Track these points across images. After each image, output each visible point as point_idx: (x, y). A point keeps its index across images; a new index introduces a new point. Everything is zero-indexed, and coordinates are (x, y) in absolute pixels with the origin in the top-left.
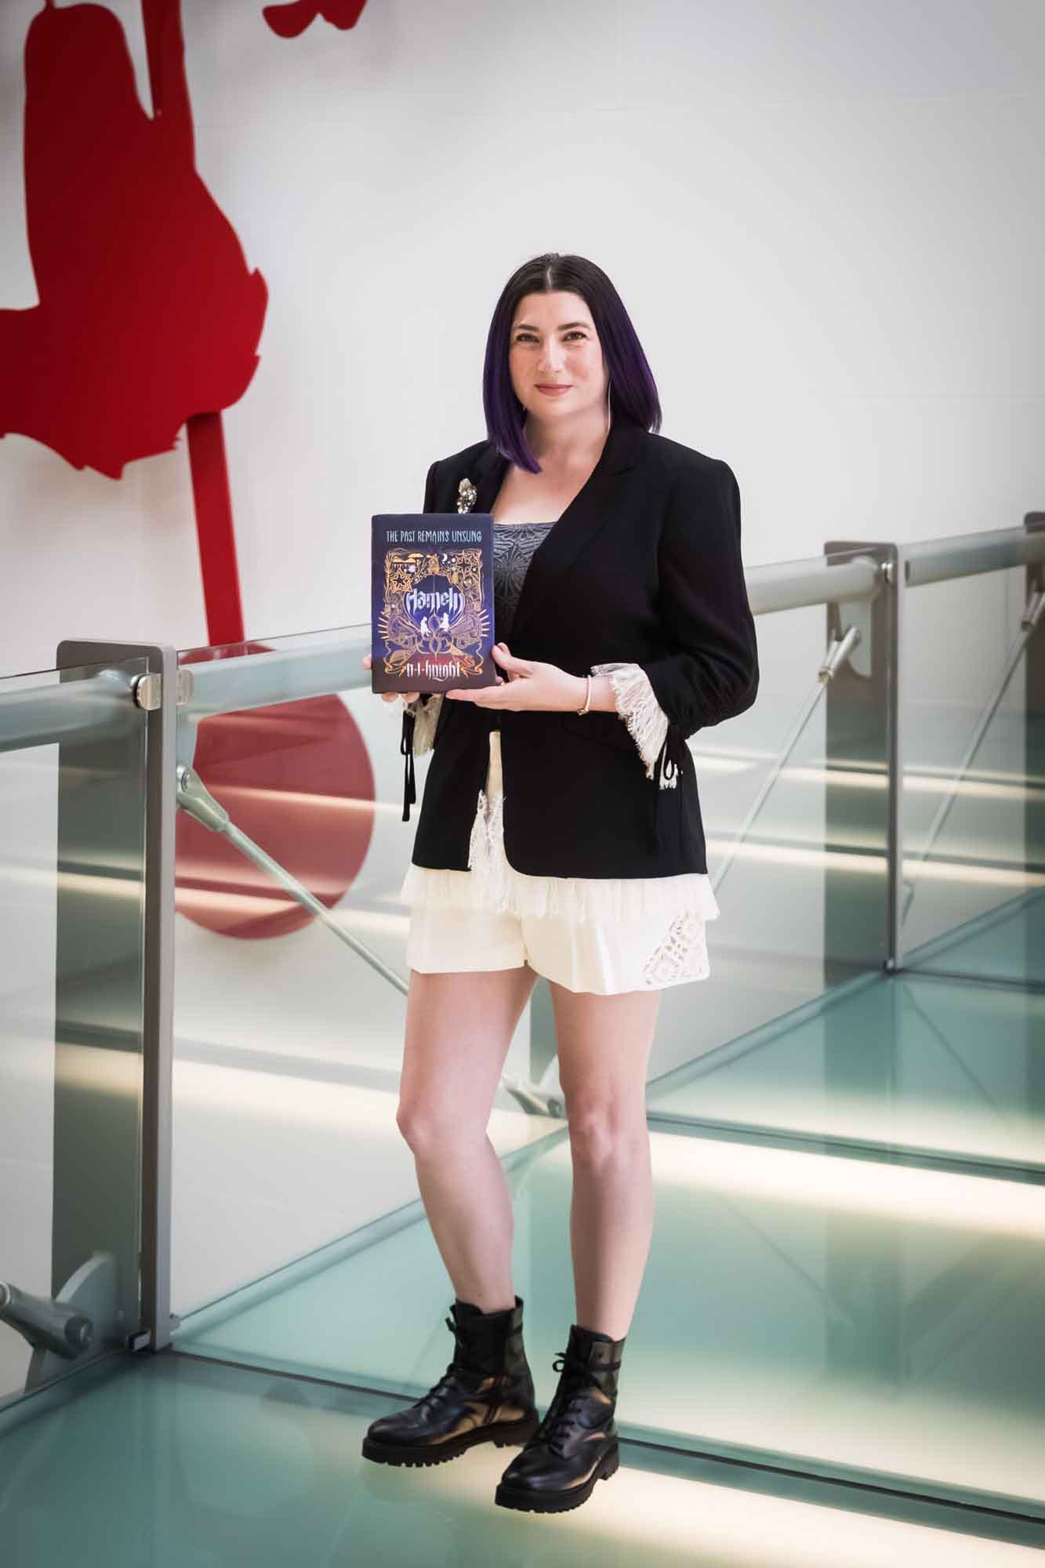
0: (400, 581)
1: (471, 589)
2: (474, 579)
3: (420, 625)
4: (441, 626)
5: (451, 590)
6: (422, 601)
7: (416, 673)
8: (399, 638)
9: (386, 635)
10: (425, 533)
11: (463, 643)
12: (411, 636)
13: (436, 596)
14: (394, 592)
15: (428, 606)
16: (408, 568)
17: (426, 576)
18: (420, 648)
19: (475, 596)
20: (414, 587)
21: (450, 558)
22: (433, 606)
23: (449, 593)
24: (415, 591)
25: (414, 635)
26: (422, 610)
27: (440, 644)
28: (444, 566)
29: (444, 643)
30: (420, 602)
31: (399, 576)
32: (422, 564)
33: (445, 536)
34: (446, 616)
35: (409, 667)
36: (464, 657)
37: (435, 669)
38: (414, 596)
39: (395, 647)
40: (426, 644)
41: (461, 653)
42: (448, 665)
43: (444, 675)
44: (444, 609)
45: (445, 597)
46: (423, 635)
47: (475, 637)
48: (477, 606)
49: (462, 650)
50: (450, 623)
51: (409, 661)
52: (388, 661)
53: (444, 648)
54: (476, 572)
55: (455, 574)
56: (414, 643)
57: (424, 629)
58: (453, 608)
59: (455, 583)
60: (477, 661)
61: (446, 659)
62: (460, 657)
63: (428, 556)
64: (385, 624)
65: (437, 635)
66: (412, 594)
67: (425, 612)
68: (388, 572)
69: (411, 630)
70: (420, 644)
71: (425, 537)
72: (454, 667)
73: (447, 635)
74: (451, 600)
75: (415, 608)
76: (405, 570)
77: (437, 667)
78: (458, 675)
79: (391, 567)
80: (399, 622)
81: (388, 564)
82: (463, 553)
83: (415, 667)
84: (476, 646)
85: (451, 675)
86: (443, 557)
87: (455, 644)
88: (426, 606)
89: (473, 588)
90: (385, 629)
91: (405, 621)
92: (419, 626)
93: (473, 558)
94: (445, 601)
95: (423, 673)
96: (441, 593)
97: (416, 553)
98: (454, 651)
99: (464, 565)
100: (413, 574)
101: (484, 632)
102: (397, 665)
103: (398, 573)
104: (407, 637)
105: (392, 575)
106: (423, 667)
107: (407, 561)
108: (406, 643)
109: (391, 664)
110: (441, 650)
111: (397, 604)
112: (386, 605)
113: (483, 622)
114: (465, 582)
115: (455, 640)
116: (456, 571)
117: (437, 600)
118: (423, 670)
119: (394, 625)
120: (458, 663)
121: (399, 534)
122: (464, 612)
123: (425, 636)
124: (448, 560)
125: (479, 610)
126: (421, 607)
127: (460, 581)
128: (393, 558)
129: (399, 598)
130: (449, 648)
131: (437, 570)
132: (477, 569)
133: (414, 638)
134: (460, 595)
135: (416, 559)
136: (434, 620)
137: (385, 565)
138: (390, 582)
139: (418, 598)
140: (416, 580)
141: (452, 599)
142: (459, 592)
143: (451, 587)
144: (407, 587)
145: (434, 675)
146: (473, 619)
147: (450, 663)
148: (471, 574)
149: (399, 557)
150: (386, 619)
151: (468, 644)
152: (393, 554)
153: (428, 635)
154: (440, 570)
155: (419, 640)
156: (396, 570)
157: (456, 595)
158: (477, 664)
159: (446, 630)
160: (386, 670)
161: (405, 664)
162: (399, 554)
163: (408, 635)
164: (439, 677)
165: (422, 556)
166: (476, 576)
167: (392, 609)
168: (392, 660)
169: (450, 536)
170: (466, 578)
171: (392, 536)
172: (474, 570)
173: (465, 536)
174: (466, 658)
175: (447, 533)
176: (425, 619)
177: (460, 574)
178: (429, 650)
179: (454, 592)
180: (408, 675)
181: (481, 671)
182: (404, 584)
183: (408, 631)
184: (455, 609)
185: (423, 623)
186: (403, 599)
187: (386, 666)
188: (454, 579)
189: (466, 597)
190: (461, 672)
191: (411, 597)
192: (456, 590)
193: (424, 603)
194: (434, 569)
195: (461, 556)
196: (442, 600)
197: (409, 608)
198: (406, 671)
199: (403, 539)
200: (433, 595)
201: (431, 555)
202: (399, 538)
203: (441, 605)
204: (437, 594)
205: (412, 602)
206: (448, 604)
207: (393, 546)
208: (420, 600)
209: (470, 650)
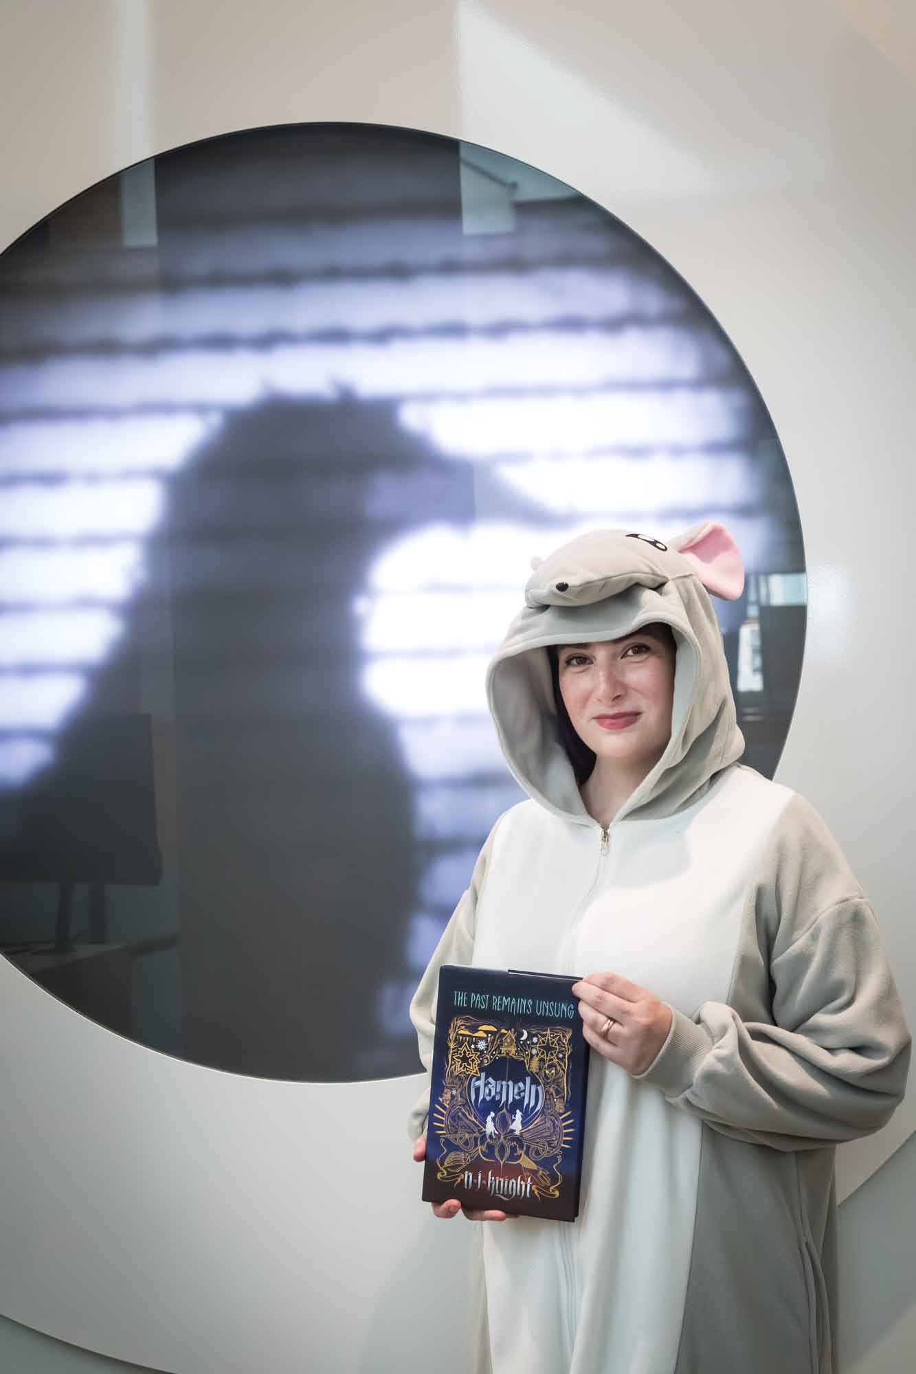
0: (465, 1059)
1: (554, 1081)
2: (558, 1068)
3: (486, 1123)
4: (512, 1127)
5: (528, 1080)
6: (490, 1090)
7: (475, 1184)
8: (458, 1135)
9: (442, 1129)
10: (501, 999)
11: (537, 1153)
12: (475, 1135)
13: (508, 1086)
14: (456, 1074)
15: (497, 1098)
16: (476, 1043)
17: (498, 1056)
18: (482, 1151)
19: (558, 1092)
20: (481, 1070)
21: (530, 1036)
22: (504, 1099)
23: (525, 1084)
24: (483, 1075)
25: (477, 1134)
26: (490, 1101)
27: (508, 1152)
28: (522, 1047)
29: (513, 1149)
30: (487, 1091)
31: (465, 1052)
32: (494, 1040)
33: (527, 1004)
34: (519, 1114)
35: (468, 1177)
36: (537, 1172)
37: (500, 1182)
38: (481, 1083)
39: (452, 1147)
40: (490, 1147)
41: (534, 1167)
42: (517, 1180)
43: (510, 1193)
44: (518, 1104)
45: (519, 1088)
46: (488, 1136)
47: (554, 1148)
48: (560, 1106)
49: (535, 1162)
50: (524, 1124)
51: (468, 1168)
52: (442, 1164)
53: (515, 1157)
54: (562, 1059)
55: (536, 1059)
56: (476, 1145)
57: (490, 1127)
58: (528, 1104)
59: (534, 1070)
60: (554, 1179)
61: (515, 1172)
62: (534, 1172)
63: (503, 1031)
64: (442, 1115)
65: (505, 1138)
66: (479, 1079)
67: (492, 1105)
68: (452, 1045)
69: (472, 1126)
70: (484, 1148)
71: (501, 1005)
72: (522, 1183)
73: (518, 1140)
74: (527, 1091)
75: (481, 1098)
76: (473, 1046)
77: (502, 1180)
78: (528, 1195)
79: (455, 1040)
80: (460, 1114)
81: (452, 1036)
82: (549, 1032)
83: (475, 1177)
84: (553, 1159)
85: (518, 1194)
86: (522, 1034)
87: (527, 1153)
88: (494, 1097)
89: (556, 1081)
90: (441, 1122)
91: (467, 1114)
92: (484, 1123)
93: (560, 1040)
94: (519, 1094)
95: (484, 1186)
96: (515, 1082)
97: (489, 1025)
98: (526, 1162)
99: (548, 1048)
100: (482, 1052)
101: (565, 1142)
102: (452, 1171)
103: (463, 1048)
104: (467, 1136)
105: (456, 1051)
106: (485, 1178)
107: (476, 1035)
108: (466, 1143)
109: (445, 1169)
110: (508, 1160)
111: (459, 1090)
112: (445, 1090)
113: (566, 1128)
114: (547, 1072)
115: (528, 1148)
116: (537, 1055)
117: (509, 1091)
118: (485, 1182)
119: (453, 1118)
120: (529, 1179)
121: (469, 997)
122: (543, 1112)
123: (491, 1137)
124: (527, 1039)
125: (561, 1111)
126: (488, 1098)
127: (540, 1069)
128: (459, 1028)
129: (462, 1083)
130: (519, 1157)
131: (513, 1050)
132: (564, 1055)
133: (476, 1139)
134: (538, 1088)
135: (487, 1032)
136: (503, 1116)
137: (449, 1035)
138: (453, 1059)
139: (486, 1085)
140: (486, 1061)
141: (530, 1093)
142: (538, 1084)
143: (529, 1075)
144: (473, 1069)
145: (497, 1192)
146: (554, 1123)
147: (519, 1178)
148: (555, 1061)
149: (467, 1027)
150: (444, 1108)
151: (544, 1155)
152: (459, 1023)
153: (493, 1134)
154: (516, 1051)
155: (482, 1144)
156: (461, 1044)
157: (533, 1088)
158: (553, 1184)
159: (517, 1133)
160: (439, 1175)
161: (463, 1172)
162: (467, 1024)
163: (469, 1133)
164: (503, 1194)
165: (496, 1030)
166: (563, 1065)
167: (453, 1097)
168: (446, 1165)
169: (533, 1006)
170: (550, 1067)
171: (460, 999)
172: (561, 1056)
173: (553, 1007)
174: (541, 1172)
175: (530, 1002)
176: (492, 1114)
177: (542, 1060)
178: (494, 1158)
179: (531, 1084)
180: (466, 1187)
181: (557, 1193)
182: (469, 1065)
183: (470, 1128)
184: (532, 1104)
185: (489, 1119)
186: (466, 1084)
187: (438, 1170)
188: (535, 1065)
189: (547, 1092)
190: (532, 1192)
191: (477, 1083)
192: (535, 1081)
193: (493, 1093)
194: (509, 1049)
195: (544, 1036)
196: (516, 1091)
197: (473, 1098)
198: (463, 1180)
199: (474, 1002)
200: (504, 1083)
201: (507, 1030)
202: (468, 1002)
203: (513, 1097)
204: (511, 1083)
205: (477, 1090)
206: (524, 1097)
207: (460, 1011)
208: (486, 1088)
209: (545, 1163)
